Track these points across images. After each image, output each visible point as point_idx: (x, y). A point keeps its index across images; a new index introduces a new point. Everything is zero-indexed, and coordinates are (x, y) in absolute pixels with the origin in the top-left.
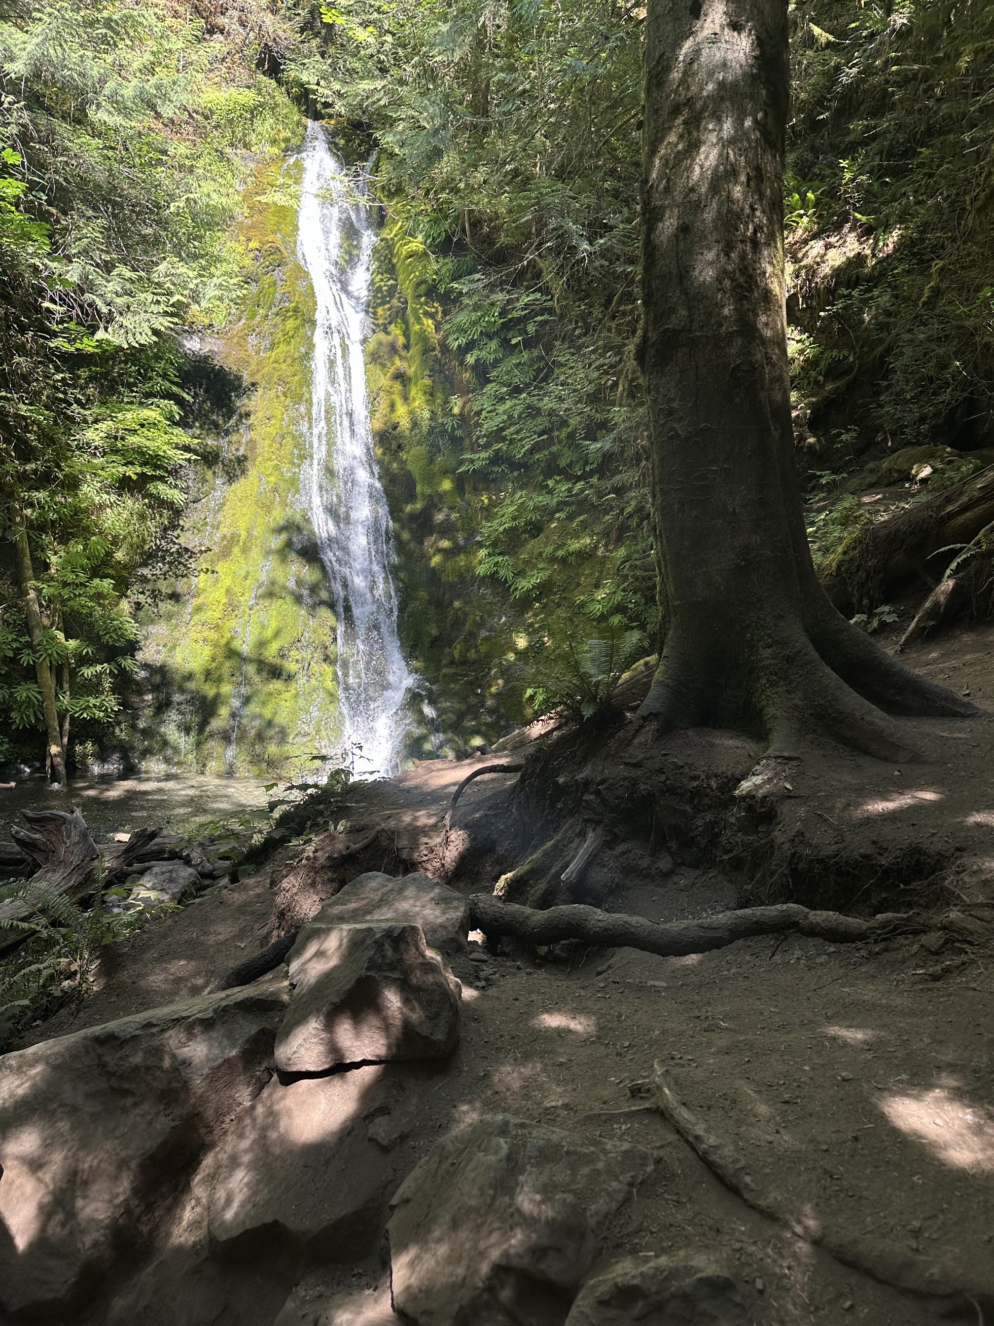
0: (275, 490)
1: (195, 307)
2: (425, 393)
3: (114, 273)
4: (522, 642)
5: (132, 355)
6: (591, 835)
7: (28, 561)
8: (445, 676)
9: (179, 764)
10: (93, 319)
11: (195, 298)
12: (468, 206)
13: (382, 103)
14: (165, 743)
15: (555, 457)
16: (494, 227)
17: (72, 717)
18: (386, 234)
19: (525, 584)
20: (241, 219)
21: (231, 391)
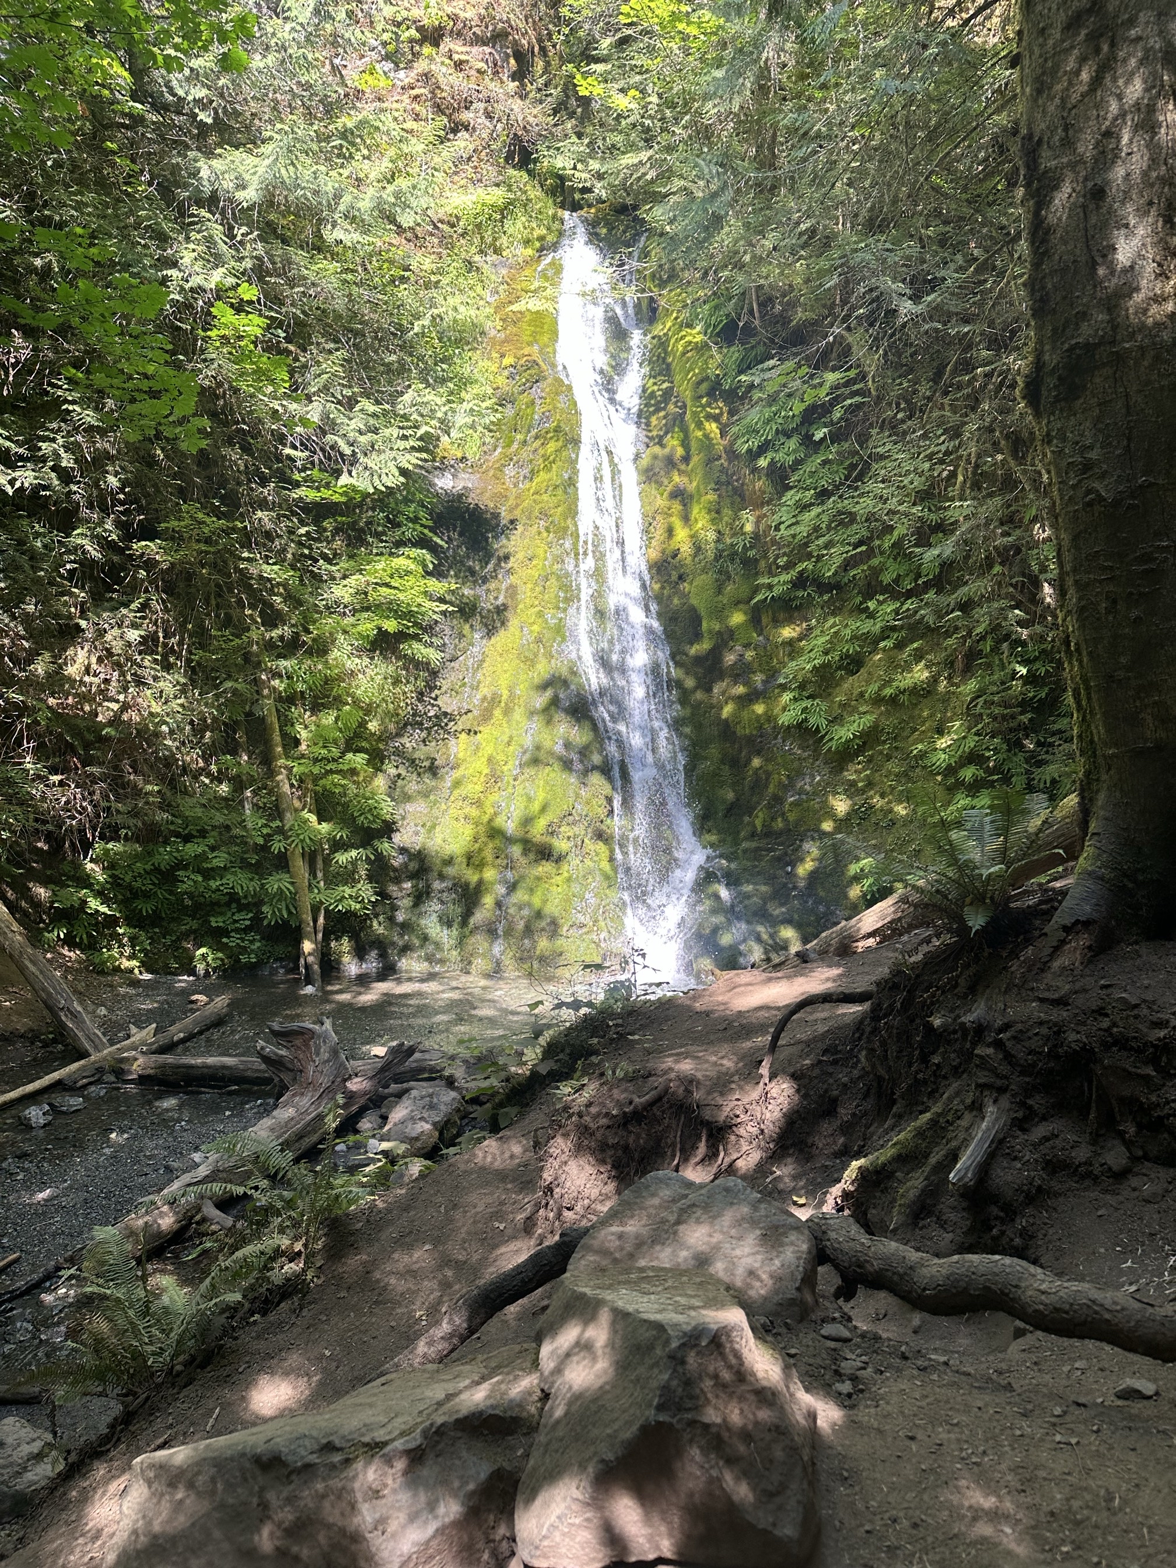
0: (539, 641)
1: (445, 439)
2: (709, 511)
3: (357, 409)
4: (841, 806)
5: (380, 500)
6: (991, 1110)
7: (277, 738)
8: (745, 851)
9: (442, 961)
10: (336, 462)
11: (446, 426)
12: (754, 281)
13: (648, 177)
14: (425, 938)
15: (876, 572)
16: (788, 303)
17: (327, 910)
18: (659, 329)
19: (845, 733)
20: (493, 333)
21: (487, 531)
